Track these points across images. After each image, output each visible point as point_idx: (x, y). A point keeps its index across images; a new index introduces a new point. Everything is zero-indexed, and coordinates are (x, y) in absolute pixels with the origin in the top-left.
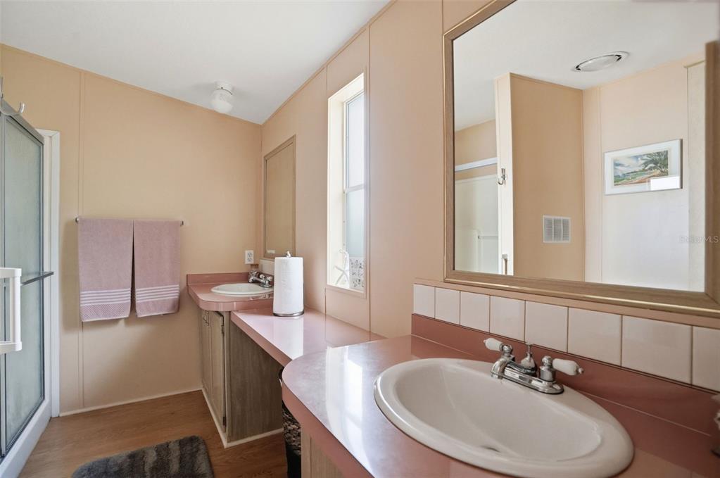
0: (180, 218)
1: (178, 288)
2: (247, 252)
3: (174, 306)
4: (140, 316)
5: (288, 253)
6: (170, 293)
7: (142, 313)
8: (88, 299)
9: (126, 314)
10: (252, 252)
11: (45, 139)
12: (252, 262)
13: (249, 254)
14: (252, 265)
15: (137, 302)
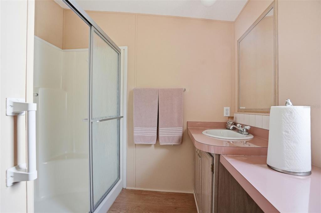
0: (184, 87)
1: (182, 130)
2: (225, 108)
3: (179, 140)
4: (161, 144)
5: (289, 101)
6: (178, 132)
7: (162, 142)
8: (137, 131)
9: (154, 142)
10: (229, 108)
11: (121, 51)
12: (229, 115)
13: (227, 110)
14: (229, 117)
15: (160, 136)
